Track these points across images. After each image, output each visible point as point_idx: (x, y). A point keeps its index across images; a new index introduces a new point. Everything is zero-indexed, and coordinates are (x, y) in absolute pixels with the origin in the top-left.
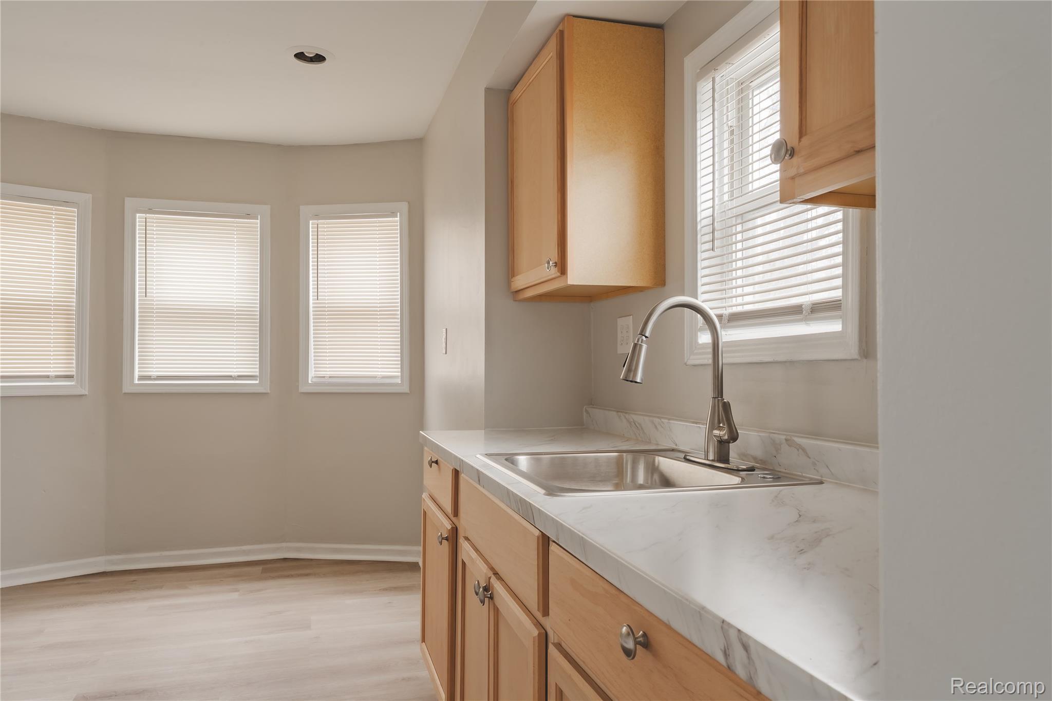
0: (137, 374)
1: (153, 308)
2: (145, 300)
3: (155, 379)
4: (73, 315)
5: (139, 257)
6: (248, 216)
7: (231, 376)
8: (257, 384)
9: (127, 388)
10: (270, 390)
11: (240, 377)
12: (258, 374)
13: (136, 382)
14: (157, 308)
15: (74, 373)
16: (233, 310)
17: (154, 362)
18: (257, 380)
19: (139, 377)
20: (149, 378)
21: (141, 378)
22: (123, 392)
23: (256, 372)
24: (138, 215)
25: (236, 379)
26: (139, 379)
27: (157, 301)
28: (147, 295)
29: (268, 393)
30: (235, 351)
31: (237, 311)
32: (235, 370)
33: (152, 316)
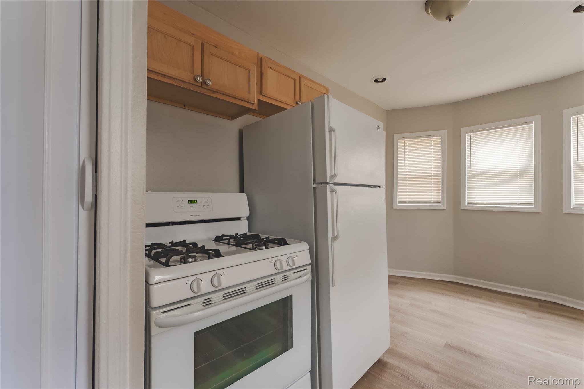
0: (467, 202)
1: (474, 173)
2: (470, 170)
3: (475, 204)
4: (440, 178)
5: (467, 157)
6: (526, 123)
7: (516, 203)
8: (533, 207)
9: (462, 208)
10: (542, 211)
11: (521, 204)
12: (533, 202)
13: (467, 205)
14: (476, 173)
15: (441, 201)
16: (517, 171)
17: (475, 197)
18: (533, 206)
19: (468, 203)
20: (472, 203)
21: (469, 203)
22: (461, 209)
23: (533, 201)
24: (467, 134)
25: (519, 205)
26: (468, 204)
27: (476, 170)
28: (471, 168)
29: (540, 213)
30: (518, 191)
31: (519, 171)
32: (519, 200)
33: (474, 177)
